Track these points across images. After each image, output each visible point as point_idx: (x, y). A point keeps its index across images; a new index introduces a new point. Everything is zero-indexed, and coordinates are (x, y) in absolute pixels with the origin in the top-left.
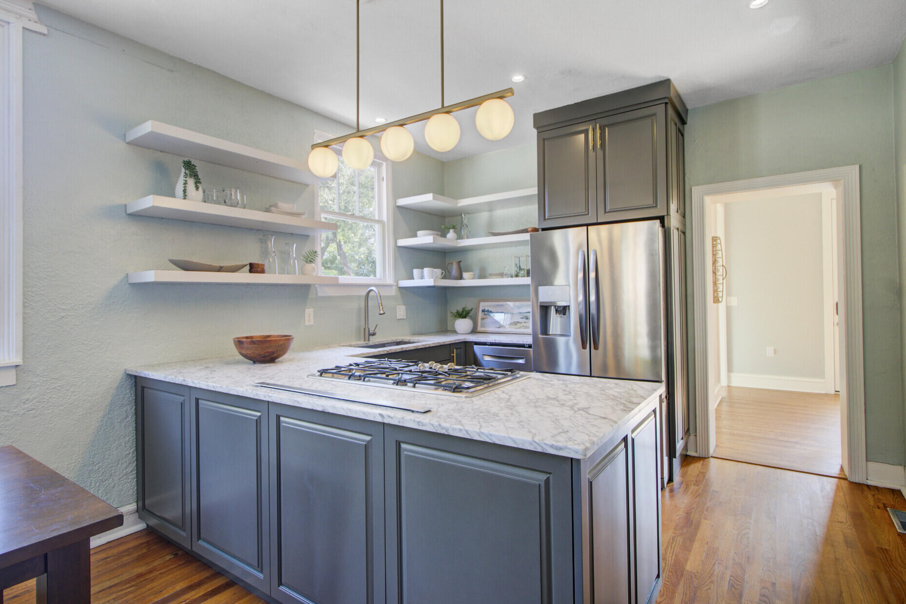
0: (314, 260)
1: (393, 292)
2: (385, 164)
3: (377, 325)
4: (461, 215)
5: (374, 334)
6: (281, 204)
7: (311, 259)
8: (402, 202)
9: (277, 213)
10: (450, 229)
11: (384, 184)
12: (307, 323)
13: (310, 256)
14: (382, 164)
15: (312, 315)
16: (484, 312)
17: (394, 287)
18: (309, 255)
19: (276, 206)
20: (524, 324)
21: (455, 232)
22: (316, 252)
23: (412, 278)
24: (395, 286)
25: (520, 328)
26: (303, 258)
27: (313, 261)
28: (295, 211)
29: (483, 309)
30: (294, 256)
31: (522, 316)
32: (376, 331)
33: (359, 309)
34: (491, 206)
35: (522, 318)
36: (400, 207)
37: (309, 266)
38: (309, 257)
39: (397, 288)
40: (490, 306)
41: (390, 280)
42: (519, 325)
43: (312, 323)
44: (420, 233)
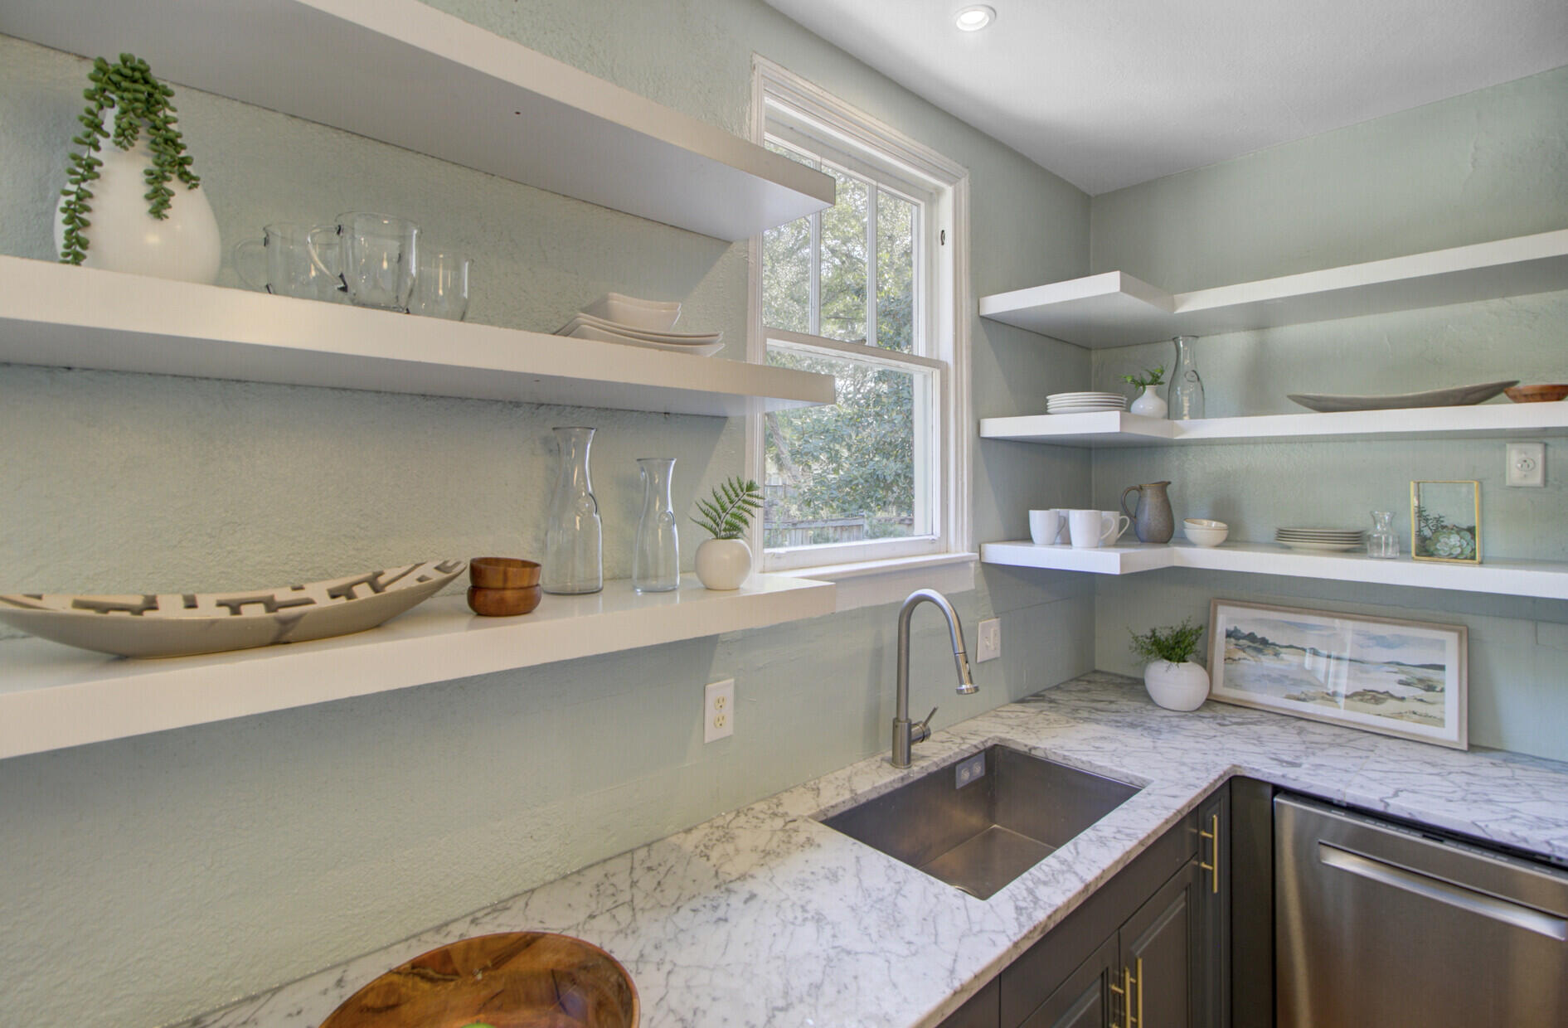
0: (746, 522)
1: (969, 582)
2: (949, 191)
3: (935, 710)
4: (1175, 340)
5: (924, 737)
6: (621, 302)
7: (733, 515)
8: (999, 304)
9: (600, 338)
10: (1143, 384)
11: (946, 253)
12: (711, 734)
13: (729, 505)
14: (939, 192)
15: (729, 705)
16: (1238, 638)
17: (972, 565)
18: (725, 499)
19: (599, 309)
20: (1420, 708)
21: (1158, 394)
22: (751, 487)
23: (1026, 537)
24: (976, 561)
25: (1399, 716)
26: (703, 518)
27: (742, 525)
28: (676, 327)
29: (1231, 628)
30: (670, 509)
31: (1403, 677)
32: (929, 724)
33: (878, 653)
34: (1260, 317)
35: (1401, 683)
36: (988, 321)
37: (724, 551)
38: (724, 510)
39: (979, 565)
40: (1261, 621)
41: (960, 549)
42: (1390, 705)
43: (728, 729)
44: (1054, 400)
